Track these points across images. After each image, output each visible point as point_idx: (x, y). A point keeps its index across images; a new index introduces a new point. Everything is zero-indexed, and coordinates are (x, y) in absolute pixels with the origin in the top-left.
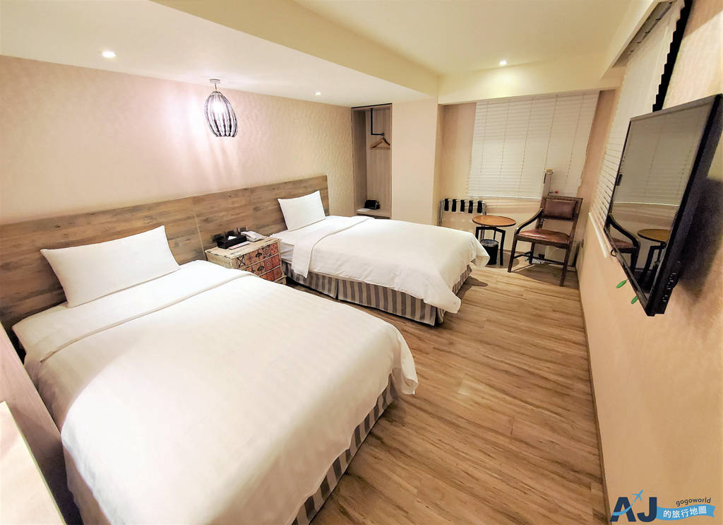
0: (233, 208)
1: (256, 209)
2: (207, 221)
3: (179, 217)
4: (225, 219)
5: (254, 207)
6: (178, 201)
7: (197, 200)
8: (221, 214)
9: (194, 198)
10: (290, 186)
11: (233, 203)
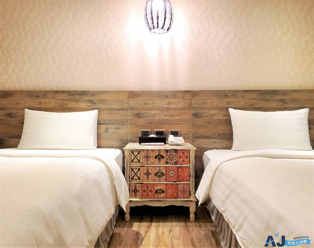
0: (168, 109)
1: (196, 115)
2: (138, 115)
3: (114, 106)
4: (157, 118)
5: (195, 112)
6: (117, 92)
7: (133, 95)
8: (153, 112)
9: (131, 92)
10: (254, 96)
11: (169, 103)
